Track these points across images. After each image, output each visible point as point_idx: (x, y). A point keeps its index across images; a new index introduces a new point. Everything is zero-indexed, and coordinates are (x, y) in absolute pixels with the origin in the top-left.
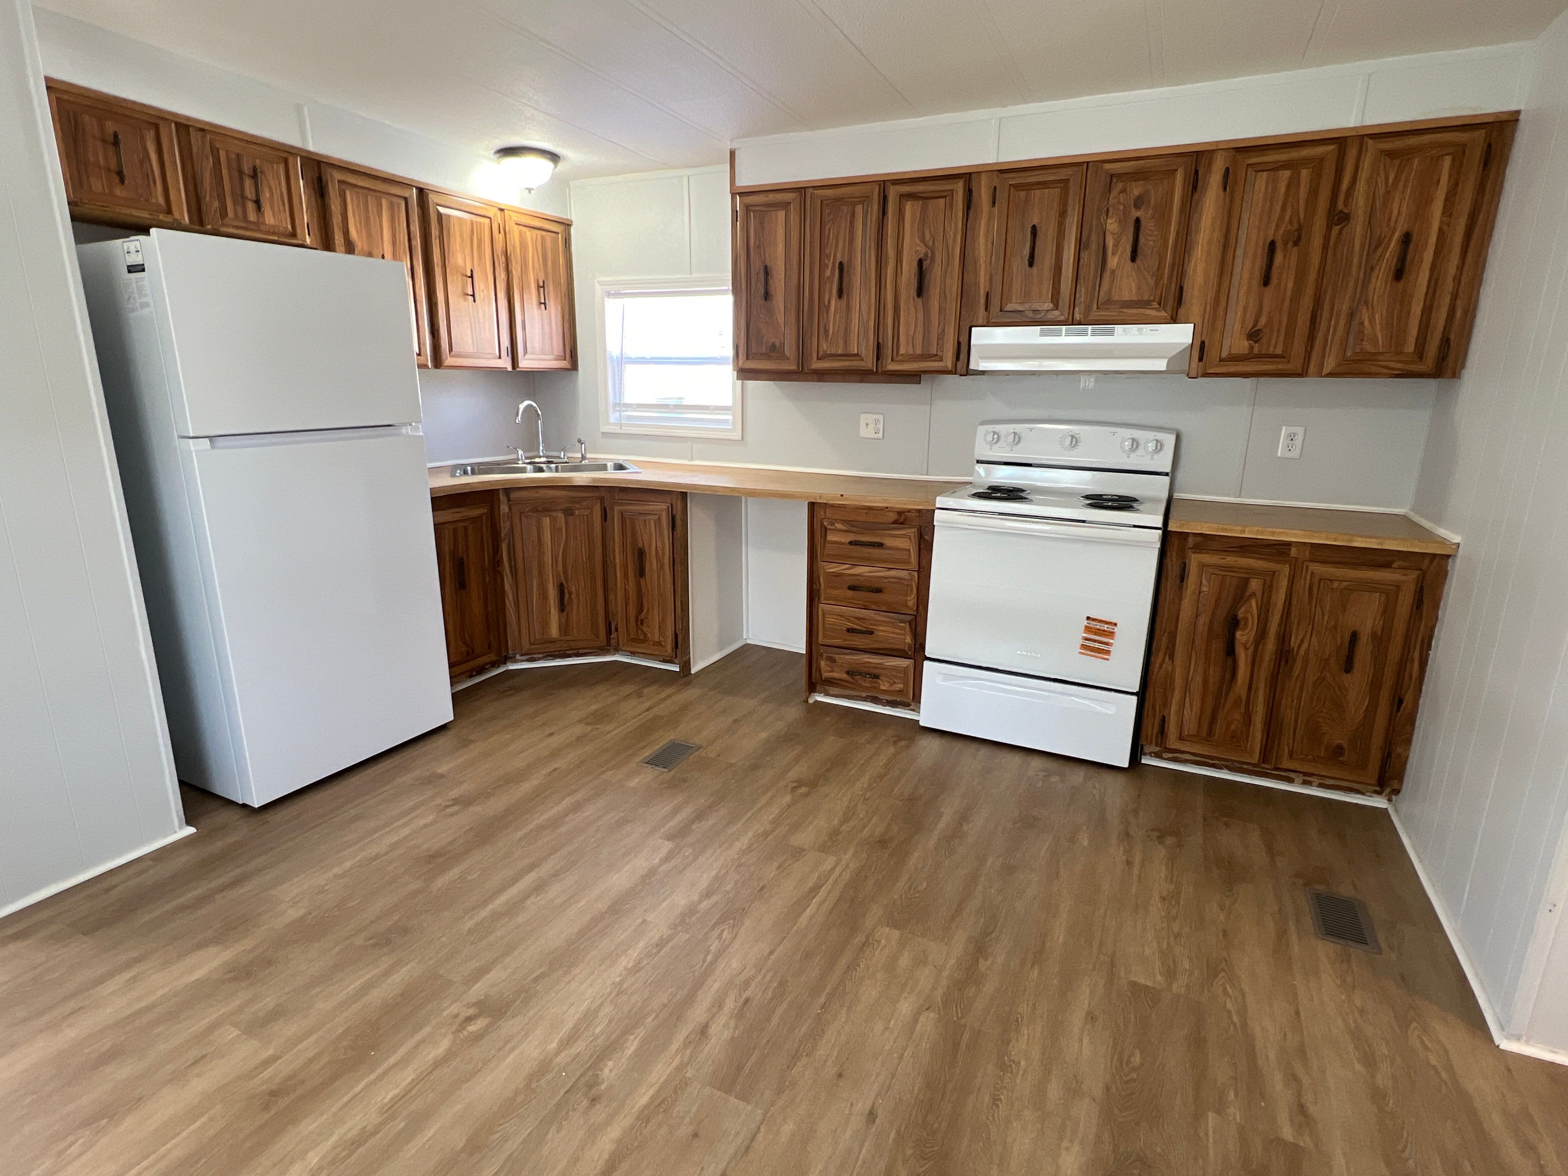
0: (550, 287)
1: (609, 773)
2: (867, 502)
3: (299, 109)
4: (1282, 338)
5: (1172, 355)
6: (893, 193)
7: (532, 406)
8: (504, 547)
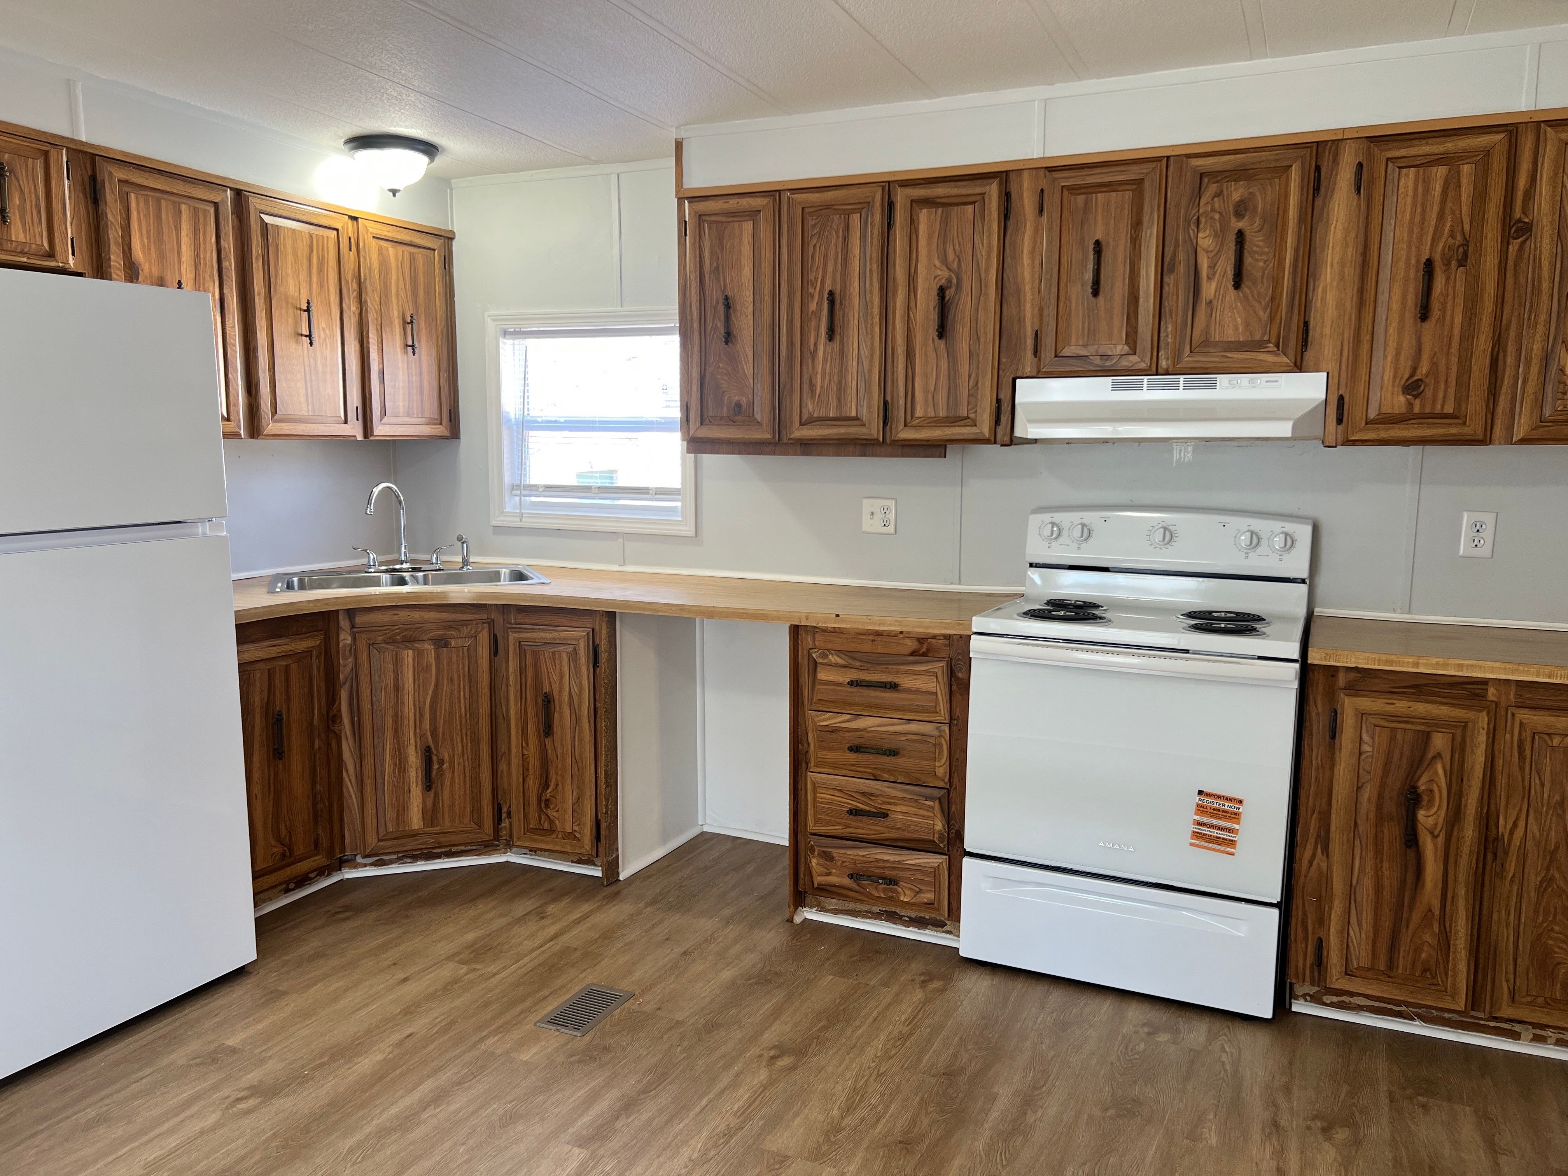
0: (421, 323)
1: (492, 1040)
2: (874, 624)
3: (69, 85)
4: (1452, 391)
5: (1297, 416)
6: (901, 197)
7: (389, 488)
8: (344, 695)
